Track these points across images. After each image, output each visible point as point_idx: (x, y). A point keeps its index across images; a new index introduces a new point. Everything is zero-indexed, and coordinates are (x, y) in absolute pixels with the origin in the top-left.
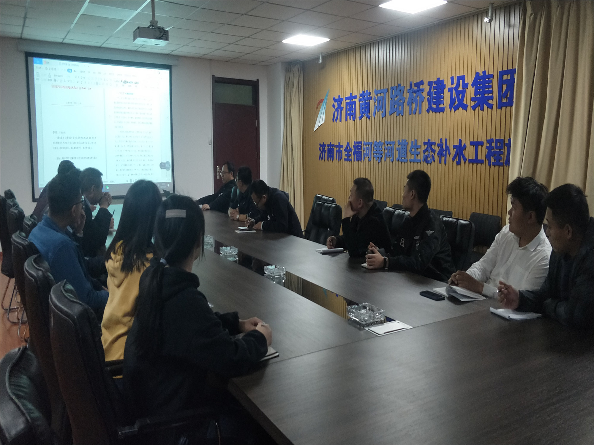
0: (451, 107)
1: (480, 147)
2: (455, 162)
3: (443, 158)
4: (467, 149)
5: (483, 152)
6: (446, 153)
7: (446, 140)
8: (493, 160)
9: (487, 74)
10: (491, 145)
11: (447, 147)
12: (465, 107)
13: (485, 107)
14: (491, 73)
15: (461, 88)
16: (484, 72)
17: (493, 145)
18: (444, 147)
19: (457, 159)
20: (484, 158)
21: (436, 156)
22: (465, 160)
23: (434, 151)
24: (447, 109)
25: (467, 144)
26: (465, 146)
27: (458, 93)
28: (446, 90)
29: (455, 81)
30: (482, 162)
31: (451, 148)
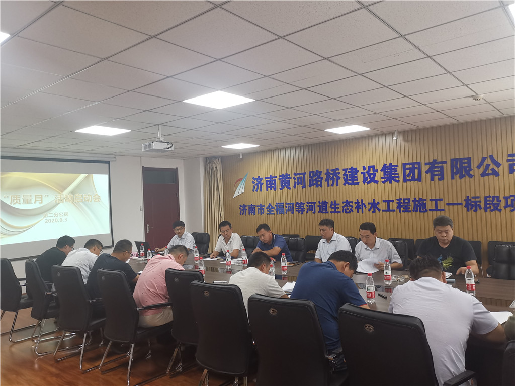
0: (364, 182)
1: (391, 203)
2: (371, 211)
3: (360, 210)
4: (380, 204)
5: (393, 206)
6: (362, 206)
7: (362, 200)
8: (402, 209)
9: (393, 165)
10: (400, 201)
11: (363, 204)
12: (377, 182)
13: (393, 182)
14: (396, 164)
15: (371, 172)
16: (391, 164)
17: (402, 201)
18: (360, 204)
19: (372, 210)
20: (395, 208)
21: (354, 209)
22: (379, 210)
23: (352, 206)
24: (361, 183)
25: (380, 202)
26: (378, 203)
27: (369, 175)
28: (359, 174)
29: (367, 169)
30: (394, 211)
31: (367, 205)
